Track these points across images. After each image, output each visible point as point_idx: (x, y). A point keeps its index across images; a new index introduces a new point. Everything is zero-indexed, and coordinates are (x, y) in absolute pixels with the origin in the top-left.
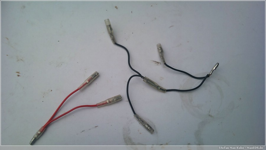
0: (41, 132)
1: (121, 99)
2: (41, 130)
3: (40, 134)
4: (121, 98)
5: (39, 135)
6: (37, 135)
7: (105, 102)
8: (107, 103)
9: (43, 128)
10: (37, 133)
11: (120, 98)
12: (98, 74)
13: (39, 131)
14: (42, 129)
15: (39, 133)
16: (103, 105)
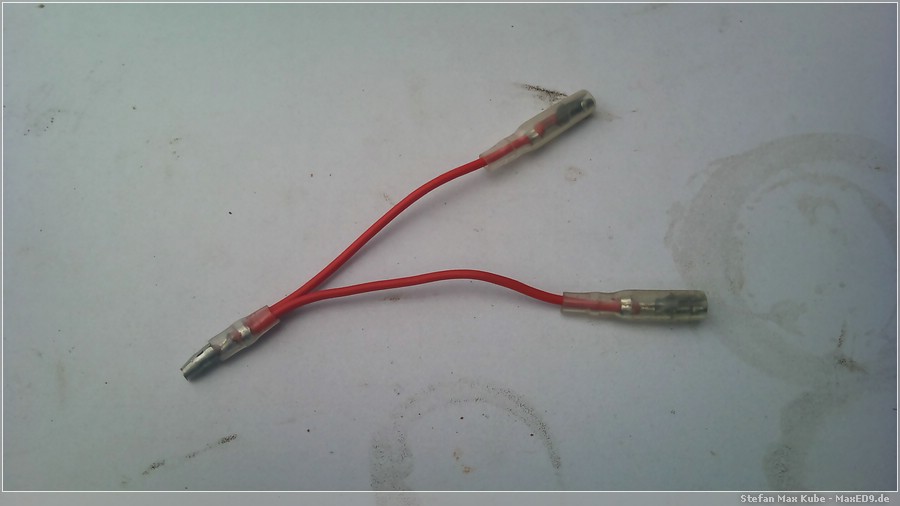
0: (254, 332)
1: (701, 317)
2: (256, 324)
3: (246, 338)
4: (705, 310)
5: (238, 340)
6: (229, 336)
7: (608, 301)
8: (618, 309)
9: (269, 314)
10: (232, 326)
11: (698, 312)
12: (591, 103)
13: (248, 322)
14: (262, 320)
15: (243, 330)
16: (596, 313)
